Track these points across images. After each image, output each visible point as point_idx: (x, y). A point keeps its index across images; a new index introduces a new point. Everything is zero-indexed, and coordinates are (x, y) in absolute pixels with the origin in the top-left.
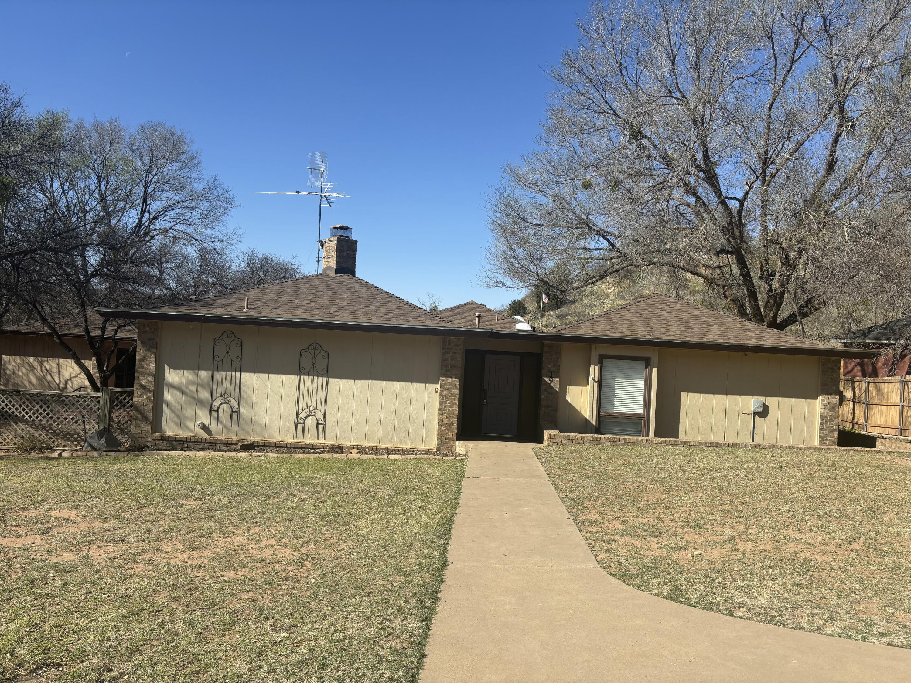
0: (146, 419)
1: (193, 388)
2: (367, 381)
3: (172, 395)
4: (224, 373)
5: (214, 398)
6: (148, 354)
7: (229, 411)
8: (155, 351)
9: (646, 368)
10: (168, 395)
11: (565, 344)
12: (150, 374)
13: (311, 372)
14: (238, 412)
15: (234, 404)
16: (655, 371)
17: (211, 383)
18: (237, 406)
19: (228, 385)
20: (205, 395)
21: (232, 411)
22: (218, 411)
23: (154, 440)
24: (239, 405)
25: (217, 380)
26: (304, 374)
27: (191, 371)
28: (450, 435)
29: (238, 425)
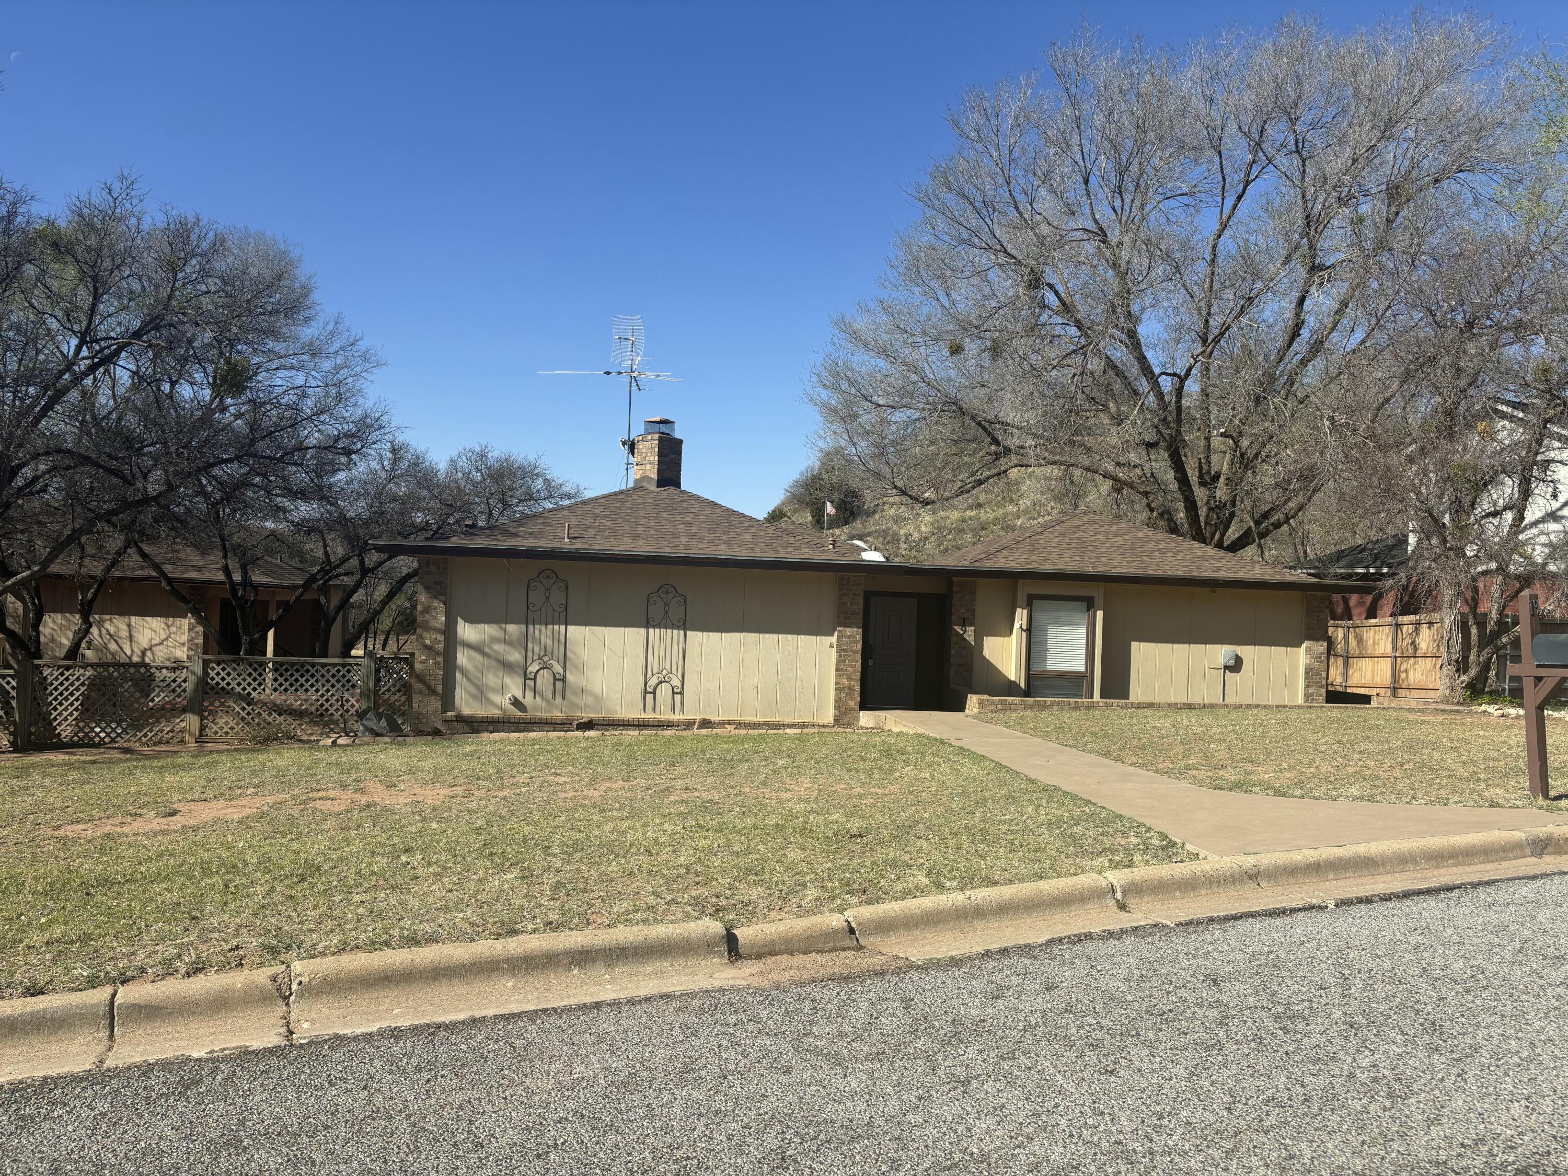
0: (433, 692)
1: (498, 647)
2: (738, 634)
3: (470, 659)
4: (543, 628)
5: (529, 661)
6: (435, 603)
7: (552, 680)
8: (444, 598)
9: (1088, 610)
10: (462, 658)
11: (981, 581)
12: (438, 631)
13: (663, 623)
14: (563, 680)
15: (558, 669)
16: (1100, 614)
17: (524, 641)
18: (561, 671)
19: (549, 642)
20: (515, 656)
21: (555, 679)
22: (535, 679)
23: (446, 721)
24: (565, 671)
25: (534, 638)
26: (654, 627)
27: (494, 626)
28: (852, 703)
29: (564, 697)
